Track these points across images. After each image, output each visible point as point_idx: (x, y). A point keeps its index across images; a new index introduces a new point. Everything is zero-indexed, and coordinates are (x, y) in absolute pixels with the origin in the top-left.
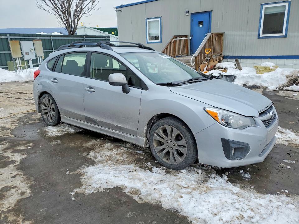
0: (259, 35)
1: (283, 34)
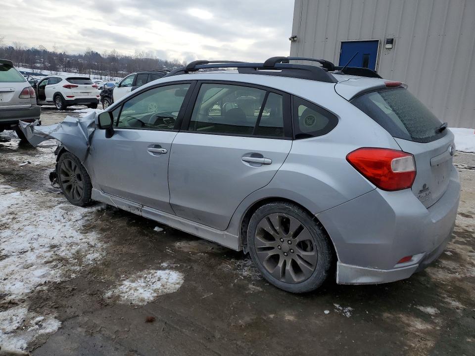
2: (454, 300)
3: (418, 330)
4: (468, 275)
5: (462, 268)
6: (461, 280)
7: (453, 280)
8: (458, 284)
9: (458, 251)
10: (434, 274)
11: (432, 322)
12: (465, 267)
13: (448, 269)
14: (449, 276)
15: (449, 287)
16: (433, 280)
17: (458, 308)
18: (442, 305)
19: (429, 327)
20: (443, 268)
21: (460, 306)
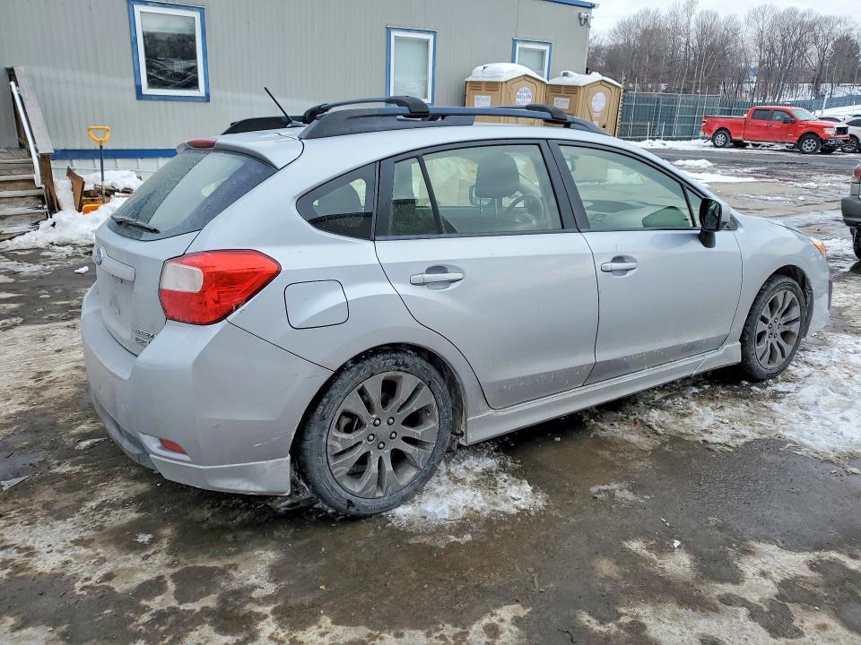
0: (139, 88)
1: (201, 92)
2: (70, 471)
3: (81, 424)
4: (77, 517)
5: (97, 524)
6: (82, 501)
7: (92, 496)
8: (82, 494)
9: (135, 560)
10: (126, 486)
11: (74, 436)
12: (94, 529)
13: (114, 506)
14: (103, 496)
15: (89, 482)
16: (119, 478)
17: (59, 465)
18: (79, 457)
19: (73, 432)
20: (124, 504)
21: (58, 470)
